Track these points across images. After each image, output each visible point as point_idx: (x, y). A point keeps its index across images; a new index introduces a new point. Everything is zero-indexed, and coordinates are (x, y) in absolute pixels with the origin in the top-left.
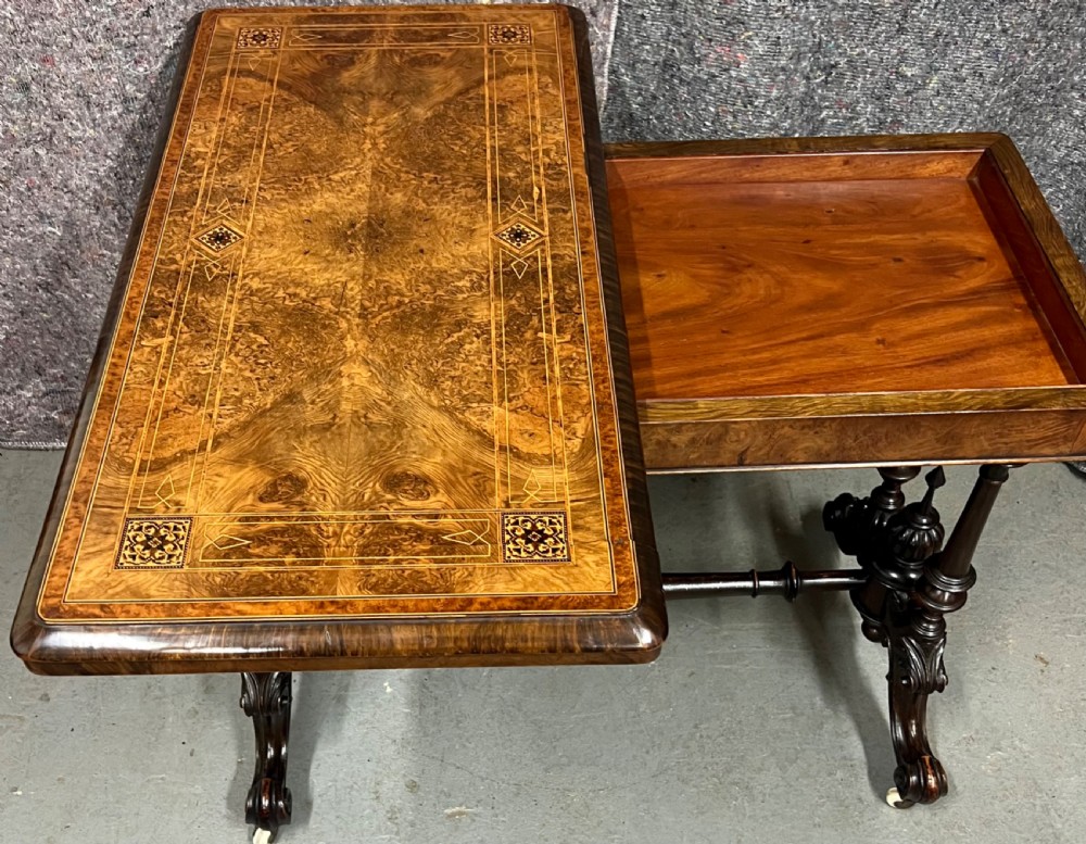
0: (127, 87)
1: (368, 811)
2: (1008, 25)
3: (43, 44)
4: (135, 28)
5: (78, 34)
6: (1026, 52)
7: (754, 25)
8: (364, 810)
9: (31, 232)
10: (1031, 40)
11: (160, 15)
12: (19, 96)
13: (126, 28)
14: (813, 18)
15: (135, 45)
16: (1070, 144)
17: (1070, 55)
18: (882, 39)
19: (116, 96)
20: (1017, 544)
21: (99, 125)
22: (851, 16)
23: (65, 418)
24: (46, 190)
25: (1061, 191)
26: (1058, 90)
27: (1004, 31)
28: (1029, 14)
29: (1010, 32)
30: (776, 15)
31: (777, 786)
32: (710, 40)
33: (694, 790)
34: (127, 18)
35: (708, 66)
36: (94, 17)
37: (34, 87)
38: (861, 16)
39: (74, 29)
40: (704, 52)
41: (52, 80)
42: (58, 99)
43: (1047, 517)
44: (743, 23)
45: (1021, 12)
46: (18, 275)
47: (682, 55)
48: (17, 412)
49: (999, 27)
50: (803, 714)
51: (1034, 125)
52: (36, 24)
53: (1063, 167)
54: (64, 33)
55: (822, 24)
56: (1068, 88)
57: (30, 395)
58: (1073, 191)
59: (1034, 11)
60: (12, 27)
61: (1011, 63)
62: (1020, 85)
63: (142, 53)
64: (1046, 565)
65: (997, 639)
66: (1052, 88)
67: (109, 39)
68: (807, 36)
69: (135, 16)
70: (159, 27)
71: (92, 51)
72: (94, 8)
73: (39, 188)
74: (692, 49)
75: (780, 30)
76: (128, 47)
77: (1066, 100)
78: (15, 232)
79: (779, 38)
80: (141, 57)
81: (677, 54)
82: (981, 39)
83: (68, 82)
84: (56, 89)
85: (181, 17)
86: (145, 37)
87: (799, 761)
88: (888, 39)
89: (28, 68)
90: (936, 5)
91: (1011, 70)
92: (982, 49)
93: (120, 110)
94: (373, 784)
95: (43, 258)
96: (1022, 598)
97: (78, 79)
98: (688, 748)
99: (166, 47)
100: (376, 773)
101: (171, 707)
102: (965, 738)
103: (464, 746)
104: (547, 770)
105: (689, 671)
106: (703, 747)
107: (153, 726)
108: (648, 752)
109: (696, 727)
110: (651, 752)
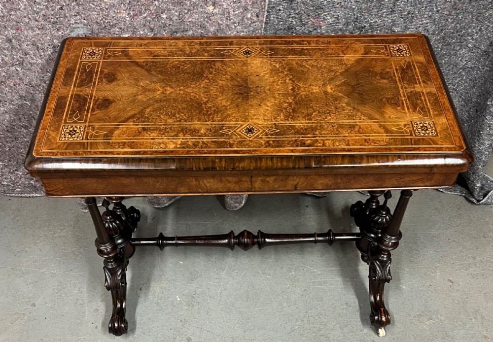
0: (55, 41)
2: (439, 8)
3: (16, 22)
4: (56, 15)
5: (31, 18)
6: (447, 20)
7: (327, 10)
9: (17, 104)
10: (450, 15)
11: (67, 9)
12: (7, 45)
13: (52, 15)
14: (354, 7)
15: (57, 22)
16: (467, 59)
17: (467, 21)
18: (384, 15)
19: (49, 45)
20: (442, 232)
21: (43, 58)
22: (371, 5)
23: (37, 183)
24: (22, 85)
25: (463, 80)
26: (462, 36)
27: (438, 11)
29: (440, 12)
30: (337, 6)
31: (339, 336)
32: (309, 16)
33: (305, 338)
34: (53, 11)
35: (308, 27)
36: (38, 10)
37: (13, 41)
38: (375, 5)
39: (30, 16)
40: (306, 21)
41: (22, 38)
42: (24, 46)
43: (455, 220)
44: (322, 9)
46: (12, 122)
47: (296, 23)
48: (16, 181)
49: (435, 10)
50: (350, 306)
51: (451, 51)
52: (13, 13)
53: (464, 69)
54: (25, 17)
55: (358, 9)
56: (466, 35)
57: (21, 174)
58: (468, 80)
59: (451, 2)
60: (2, 14)
61: (441, 25)
62: (445, 34)
63: (60, 26)
64: (454, 241)
65: (433, 273)
66: (459, 35)
67: (45, 20)
68: (351, 15)
69: (56, 10)
70: (67, 15)
71: (38, 25)
72: (38, 6)
73: (19, 84)
74: (301, 20)
75: (339, 12)
76: (54, 23)
77: (465, 40)
78: (10, 103)
79: (338, 16)
80: (60, 27)
81: (294, 23)
82: (428, 15)
83: (28, 39)
84: (24, 42)
85: (77, 11)
86: (61, 19)
87: (348, 326)
88: (387, 15)
89: (11, 32)
91: (441, 28)
92: (428, 19)
93: (52, 51)
94: (173, 339)
95: (23, 115)
96: (443, 255)
97: (33, 38)
98: (303, 321)
99: (71, 24)
100: (173, 334)
101: (87, 308)
102: (417, 315)
103: (210, 322)
104: (245, 332)
105: (304, 289)
106: (309, 320)
107: (80, 316)
108: (286, 323)
109: (306, 312)
110: (288, 323)
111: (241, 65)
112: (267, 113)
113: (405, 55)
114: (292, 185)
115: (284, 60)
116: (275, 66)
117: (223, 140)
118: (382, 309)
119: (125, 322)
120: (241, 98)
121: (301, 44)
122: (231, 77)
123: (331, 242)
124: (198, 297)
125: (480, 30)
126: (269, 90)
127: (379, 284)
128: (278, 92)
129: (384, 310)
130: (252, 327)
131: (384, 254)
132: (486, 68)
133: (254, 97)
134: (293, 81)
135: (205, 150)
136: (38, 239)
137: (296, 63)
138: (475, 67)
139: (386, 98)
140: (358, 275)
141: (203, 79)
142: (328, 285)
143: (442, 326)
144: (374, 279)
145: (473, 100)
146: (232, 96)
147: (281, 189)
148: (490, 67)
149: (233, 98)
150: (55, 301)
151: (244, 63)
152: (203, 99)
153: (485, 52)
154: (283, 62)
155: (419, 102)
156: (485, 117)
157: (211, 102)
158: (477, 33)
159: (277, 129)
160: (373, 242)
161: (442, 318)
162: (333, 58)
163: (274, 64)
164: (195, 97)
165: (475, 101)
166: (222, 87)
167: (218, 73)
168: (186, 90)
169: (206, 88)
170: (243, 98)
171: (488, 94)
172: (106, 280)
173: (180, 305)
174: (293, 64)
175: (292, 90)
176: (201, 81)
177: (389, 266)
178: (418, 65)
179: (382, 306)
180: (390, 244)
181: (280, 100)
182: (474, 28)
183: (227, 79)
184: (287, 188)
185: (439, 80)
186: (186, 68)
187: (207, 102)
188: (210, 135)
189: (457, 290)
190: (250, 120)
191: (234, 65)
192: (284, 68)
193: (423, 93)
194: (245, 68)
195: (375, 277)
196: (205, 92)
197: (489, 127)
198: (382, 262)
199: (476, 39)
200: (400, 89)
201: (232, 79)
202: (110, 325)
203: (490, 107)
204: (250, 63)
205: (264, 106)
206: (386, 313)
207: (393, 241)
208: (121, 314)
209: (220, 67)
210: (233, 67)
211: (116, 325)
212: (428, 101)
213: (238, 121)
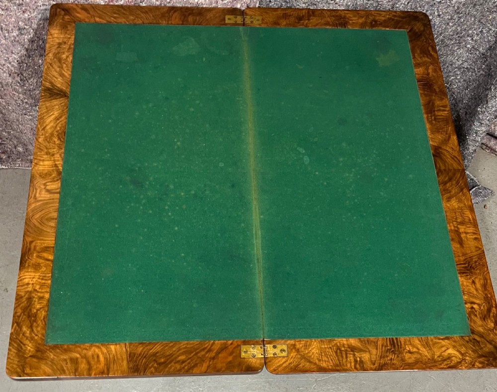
0: (20, 23)
2: (441, 13)
6: (448, 24)
10: (451, 19)
15: (22, 4)
17: (468, 23)
19: (14, 27)
25: (457, 79)
26: (461, 37)
27: (439, 15)
28: (451, 8)
29: (442, 16)
44: (316, 5)
45: (447, 7)
49: (436, 13)
51: (449, 51)
53: (459, 69)
56: (466, 36)
58: (462, 80)
59: (454, 7)
63: (26, 8)
66: (459, 37)
71: (2, 6)
76: (19, 5)
77: (465, 41)
90: (408, 3)
93: (17, 33)
99: (38, 6)
125: (481, 32)
132: (481, 72)
138: (471, 68)
145: (464, 102)
148: (486, 72)
153: (483, 54)
156: (473, 123)
158: (478, 35)
165: (467, 103)
171: (480, 100)
182: (475, 30)
197: (476, 133)
199: (476, 41)
203: (479, 114)
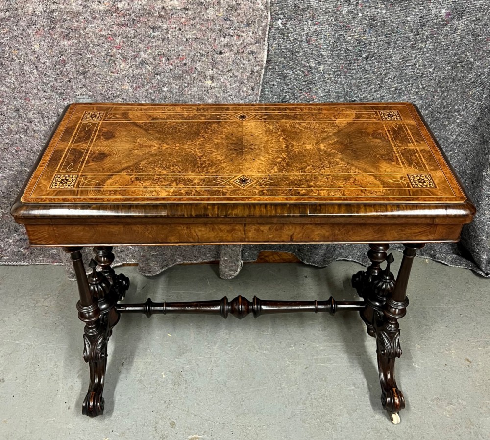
0: (59, 110)
1: (151, 437)
2: (425, 86)
3: (26, 93)
4: (64, 87)
5: (40, 89)
6: (434, 97)
7: (318, 84)
8: (149, 437)
9: (16, 170)
10: (435, 92)
11: (74, 82)
12: (15, 114)
13: (60, 86)
14: (343, 82)
15: (63, 93)
16: (457, 134)
17: (452, 98)
18: (373, 90)
19: (54, 113)
20: (452, 306)
21: (47, 125)
22: (360, 82)
23: (26, 251)
24: (24, 152)
25: (455, 153)
26: (449, 112)
27: (424, 88)
28: (433, 81)
29: (426, 89)
30: (328, 81)
31: (347, 423)
32: (301, 90)
33: (308, 425)
34: (61, 83)
35: (301, 100)
36: (47, 82)
37: (21, 110)
38: (363, 82)
39: (39, 87)
40: (299, 95)
41: (29, 107)
42: (30, 115)
43: (464, 294)
44: (314, 84)
45: (429, 81)
46: (9, 188)
47: (290, 97)
48: (5, 248)
49: (421, 87)
50: (358, 387)
51: (441, 126)
52: (23, 85)
53: (455, 143)
54: (35, 89)
55: (348, 85)
56: (453, 111)
57: (11, 241)
58: (460, 153)
59: (435, 80)
60: (13, 86)
61: (428, 101)
62: (433, 110)
63: (66, 96)
64: (466, 316)
65: (447, 350)
66: (447, 111)
67: (52, 91)
68: (341, 89)
69: (64, 82)
70: (74, 87)
71: (45, 95)
72: (47, 79)
73: (21, 151)
74: (294, 94)
75: (330, 87)
76: (61, 94)
77: (453, 116)
78: (9, 169)
79: (329, 90)
80: (66, 98)
81: (288, 97)
82: (415, 91)
83: (35, 108)
84: (30, 111)
85: (84, 84)
86: (68, 90)
87: (357, 410)
88: (375, 91)
89: (19, 103)
90: (394, 78)
91: (428, 103)
92: (415, 95)
93: (56, 119)
94: (154, 423)
95: (21, 180)
96: (456, 331)
97: (39, 107)
98: (305, 404)
99: (77, 95)
100: (156, 418)
101: (61, 385)
102: (435, 398)
103: (198, 404)
104: (238, 416)
105: (305, 367)
106: (312, 404)
107: (52, 394)
108: (286, 407)
109: (309, 394)
110: (288, 407)
111: (236, 126)
112: (261, 166)
113: (396, 119)
114: (287, 235)
115: (277, 123)
116: (268, 128)
117: (216, 189)
118: (394, 389)
119: (102, 401)
120: (236, 153)
121: (294, 110)
122: (226, 136)
123: (332, 311)
124: (186, 374)
125: (466, 106)
126: (263, 147)
127: (389, 359)
128: (273, 149)
129: (396, 390)
130: (246, 411)
131: (391, 324)
132: (476, 142)
133: (248, 153)
134: (287, 140)
135: (198, 197)
136: (19, 308)
137: (289, 126)
138: (466, 141)
139: (380, 154)
140: (365, 352)
141: (199, 137)
142: (332, 362)
143: (465, 413)
144: (382, 352)
145: (468, 172)
146: (227, 152)
147: (276, 240)
148: (480, 141)
149: (228, 153)
150: (27, 376)
151: (239, 125)
152: (198, 154)
153: (473, 127)
154: (277, 125)
155: (413, 158)
156: (482, 187)
157: (206, 156)
158: (464, 110)
159: (271, 180)
160: (379, 311)
161: (464, 403)
162: (326, 122)
163: (268, 126)
164: (190, 152)
165: (470, 173)
166: (217, 144)
167: (214, 133)
168: (182, 146)
169: (201, 145)
170: (237, 153)
171: (482, 165)
172: (85, 349)
173: (165, 384)
174: (286, 126)
175: (285, 147)
176: (197, 139)
177: (398, 337)
178: (409, 127)
179: (394, 386)
180: (397, 310)
181: (274, 155)
182: (459, 105)
183: (223, 138)
184: (282, 239)
185: (432, 139)
186: (183, 128)
187: (202, 156)
188: (203, 185)
189: (477, 371)
190: (244, 172)
191: (229, 127)
192: (278, 130)
193: (417, 150)
194: (240, 129)
195: (383, 351)
196: (201, 148)
197: (488, 197)
198: (389, 333)
199: (463, 115)
200: (394, 147)
201: (227, 138)
202: (84, 404)
203: (485, 178)
204: (244, 126)
205: (258, 160)
206: (400, 394)
207: (400, 308)
208: (98, 391)
209: (216, 128)
210: (229, 128)
211: (91, 404)
212: (422, 157)
213: (232, 173)
